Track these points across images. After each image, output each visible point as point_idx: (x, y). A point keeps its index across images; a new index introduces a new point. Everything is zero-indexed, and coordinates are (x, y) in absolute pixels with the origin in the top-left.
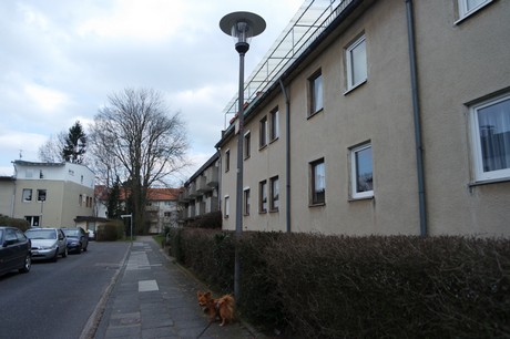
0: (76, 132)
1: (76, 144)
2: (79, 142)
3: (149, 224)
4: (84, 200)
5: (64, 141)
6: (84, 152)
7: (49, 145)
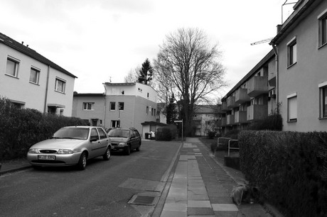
0: (146, 66)
1: (146, 74)
2: (148, 73)
3: (195, 129)
4: (150, 110)
5: (139, 73)
6: (151, 79)
7: (130, 76)
